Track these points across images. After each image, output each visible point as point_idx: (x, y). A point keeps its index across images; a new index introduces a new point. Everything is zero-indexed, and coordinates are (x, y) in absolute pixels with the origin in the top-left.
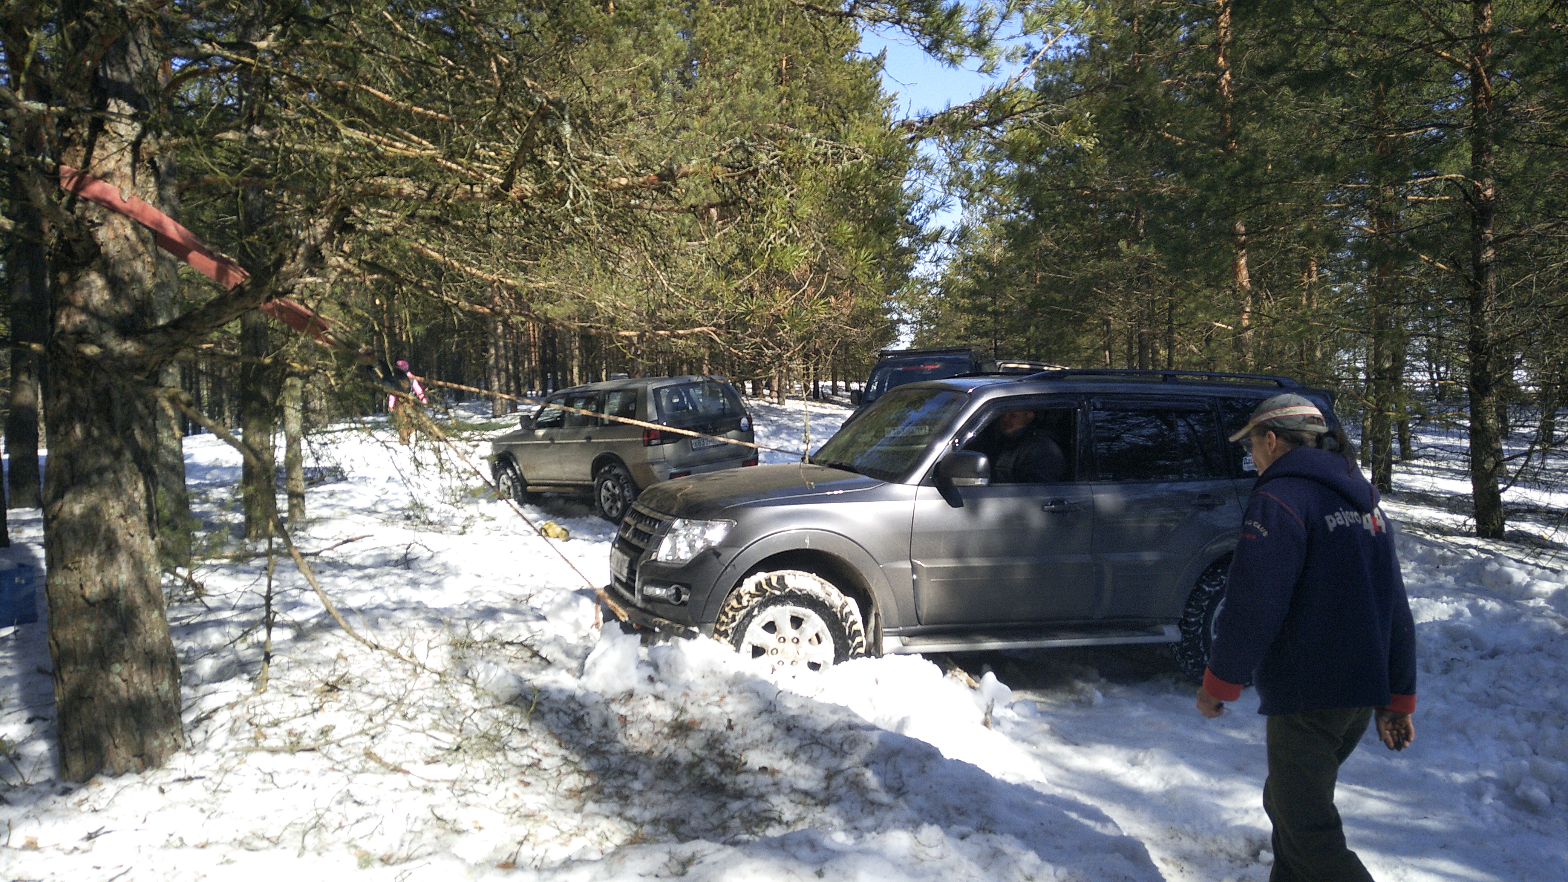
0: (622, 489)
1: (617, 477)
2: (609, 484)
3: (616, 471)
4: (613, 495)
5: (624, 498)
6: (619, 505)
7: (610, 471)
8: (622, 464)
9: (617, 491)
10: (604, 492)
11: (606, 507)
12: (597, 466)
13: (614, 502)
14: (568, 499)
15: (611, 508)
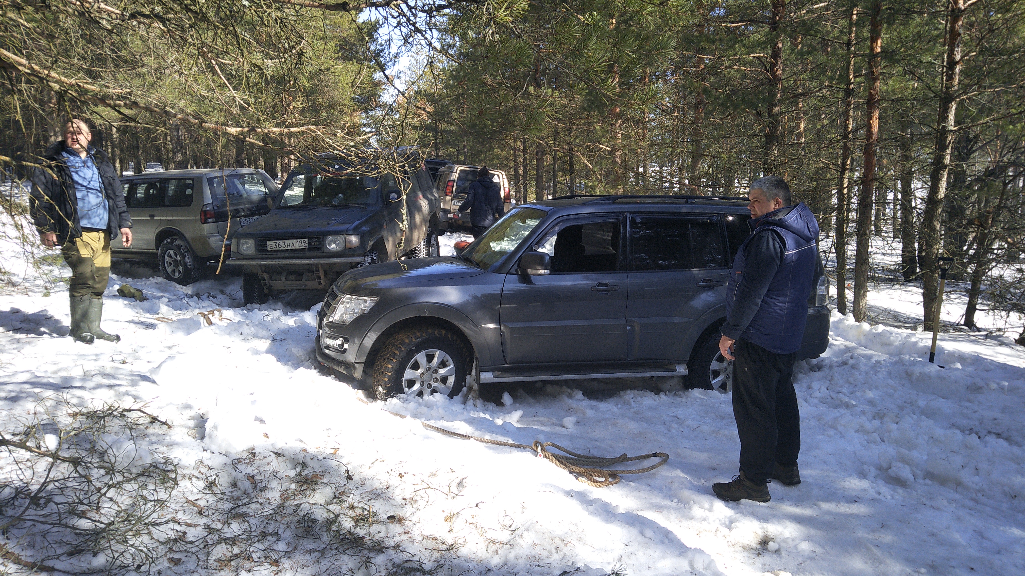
0: (184, 257)
1: (179, 247)
2: (172, 252)
3: (177, 242)
4: (175, 261)
5: (185, 264)
6: (181, 268)
7: (172, 242)
8: (181, 235)
9: (178, 258)
10: (167, 258)
11: (169, 270)
12: (161, 237)
13: (177, 266)
14: (133, 263)
15: (174, 271)
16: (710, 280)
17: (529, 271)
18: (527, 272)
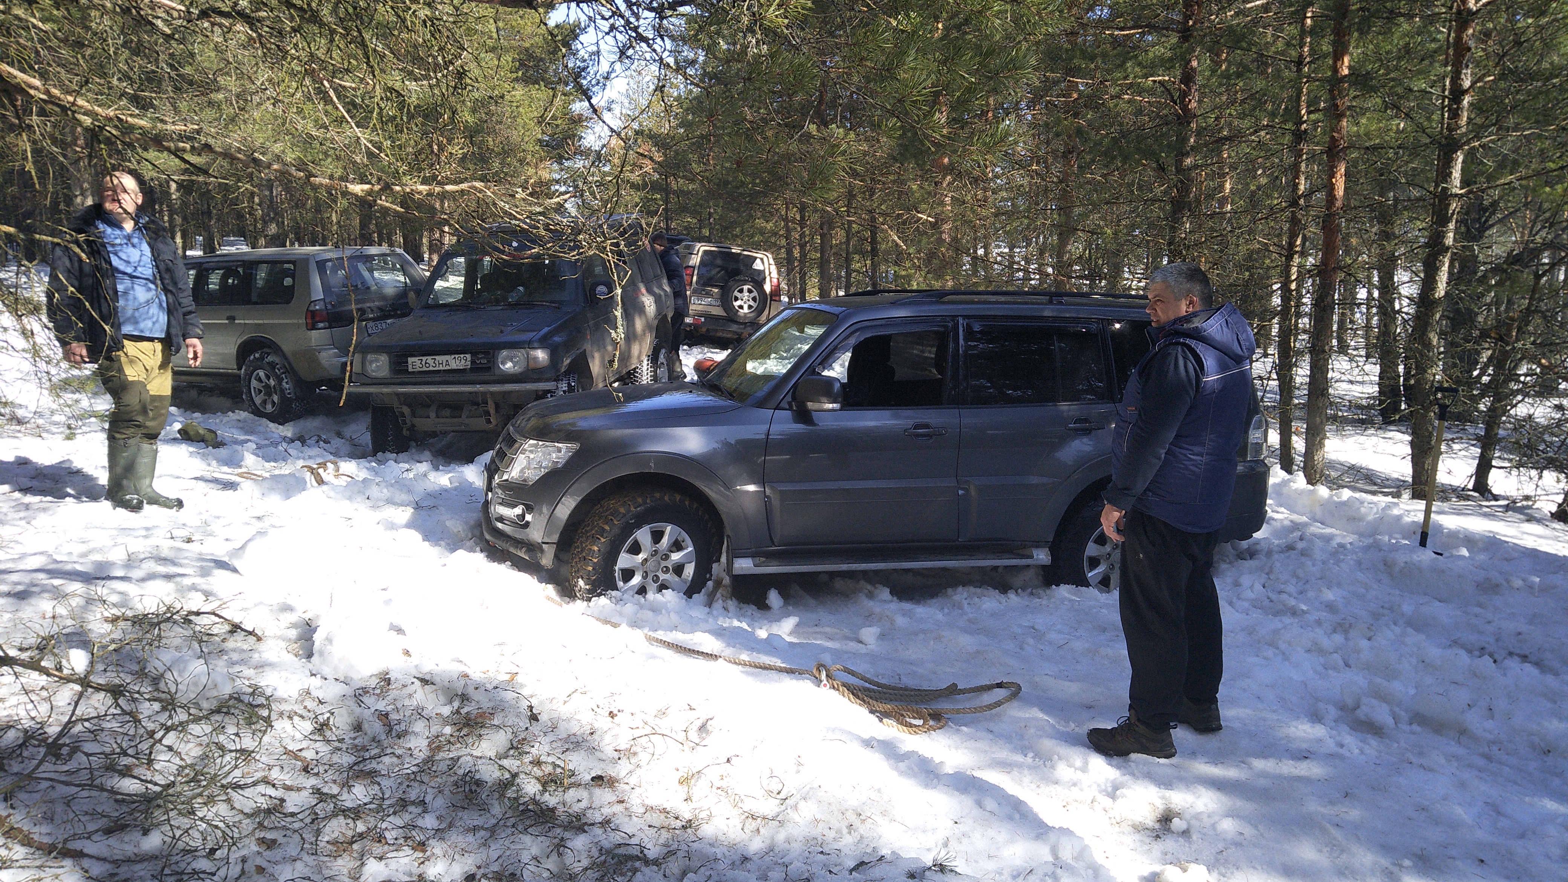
0: (280, 380)
1: (272, 365)
2: (262, 374)
3: (270, 359)
4: (267, 386)
5: (282, 391)
6: (276, 398)
7: (262, 358)
8: (274, 347)
9: (272, 382)
10: (254, 383)
11: (258, 400)
12: (244, 351)
13: (269, 394)
14: (202, 390)
15: (265, 402)
16: (1086, 420)
17: (810, 405)
18: (805, 406)
